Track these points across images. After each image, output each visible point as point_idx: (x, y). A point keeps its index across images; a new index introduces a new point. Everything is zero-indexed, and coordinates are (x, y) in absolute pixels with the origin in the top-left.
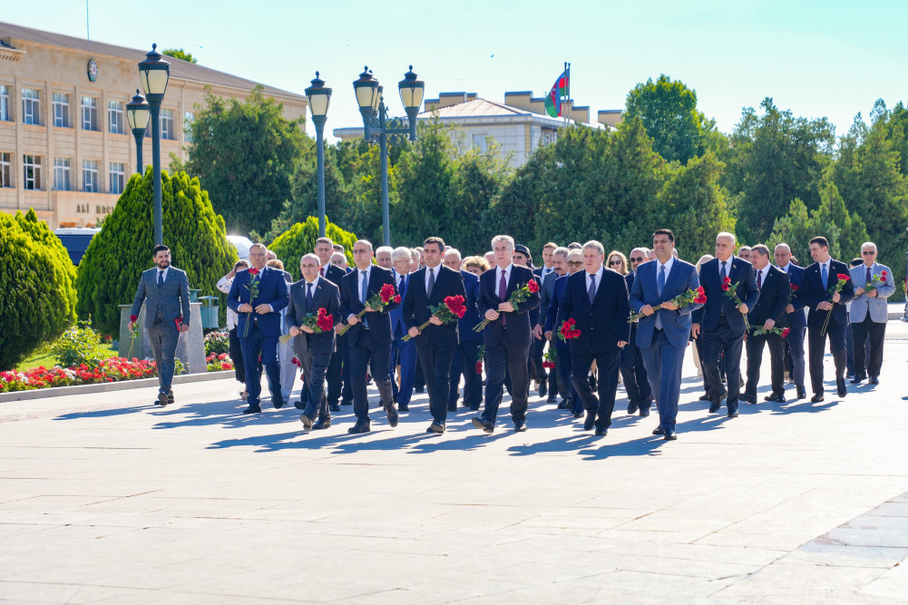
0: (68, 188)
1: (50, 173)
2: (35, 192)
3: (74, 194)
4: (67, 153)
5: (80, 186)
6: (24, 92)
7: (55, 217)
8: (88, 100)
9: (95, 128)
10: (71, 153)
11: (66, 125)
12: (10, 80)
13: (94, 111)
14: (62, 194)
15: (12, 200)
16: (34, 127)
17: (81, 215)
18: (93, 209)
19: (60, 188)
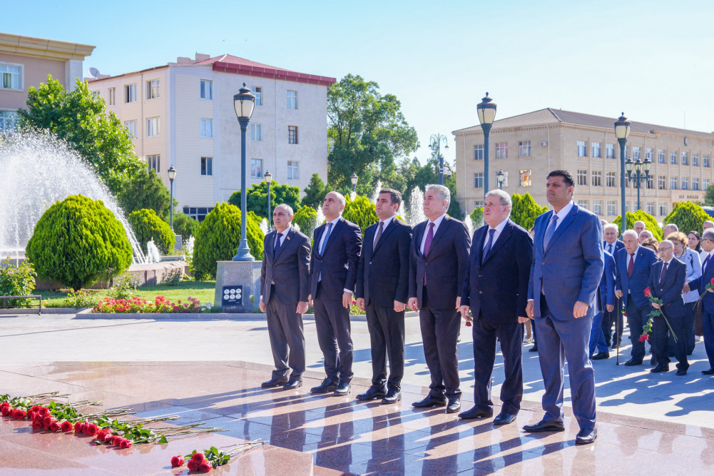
0: (676, 188)
1: (669, 183)
2: (663, 190)
3: (678, 191)
4: (675, 175)
5: (681, 188)
6: (659, 151)
7: (671, 200)
8: (684, 153)
9: (687, 164)
10: (677, 175)
11: (675, 163)
12: (654, 147)
13: (687, 158)
14: (674, 191)
15: (654, 194)
16: (663, 165)
17: (681, 199)
18: (686, 197)
19: (673, 189)
